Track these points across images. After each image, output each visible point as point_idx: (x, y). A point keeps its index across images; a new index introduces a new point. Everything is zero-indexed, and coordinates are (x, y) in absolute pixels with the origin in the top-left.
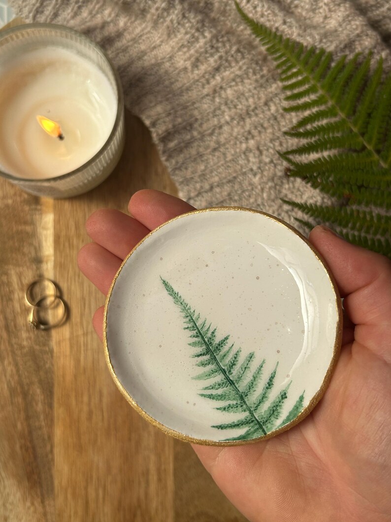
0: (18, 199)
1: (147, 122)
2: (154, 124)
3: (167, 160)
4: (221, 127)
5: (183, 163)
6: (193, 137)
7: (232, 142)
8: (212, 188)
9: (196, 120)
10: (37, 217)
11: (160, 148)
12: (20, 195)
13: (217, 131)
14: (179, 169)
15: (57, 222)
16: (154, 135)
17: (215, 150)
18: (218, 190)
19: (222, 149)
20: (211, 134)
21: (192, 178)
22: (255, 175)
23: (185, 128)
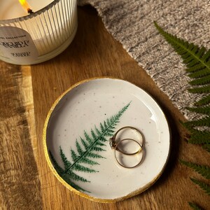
0: (4, 70)
1: (92, 3)
2: (97, 4)
3: (110, 28)
4: (142, 6)
5: (122, 28)
6: (124, 12)
7: (152, 12)
8: (147, 39)
9: (125, 3)
10: (19, 80)
11: (104, 19)
12: (6, 68)
13: (140, 8)
14: (120, 31)
15: (34, 81)
16: (98, 10)
17: (142, 18)
18: (151, 40)
19: (147, 17)
20: (137, 10)
21: (131, 35)
22: (175, 27)
23: (118, 7)
